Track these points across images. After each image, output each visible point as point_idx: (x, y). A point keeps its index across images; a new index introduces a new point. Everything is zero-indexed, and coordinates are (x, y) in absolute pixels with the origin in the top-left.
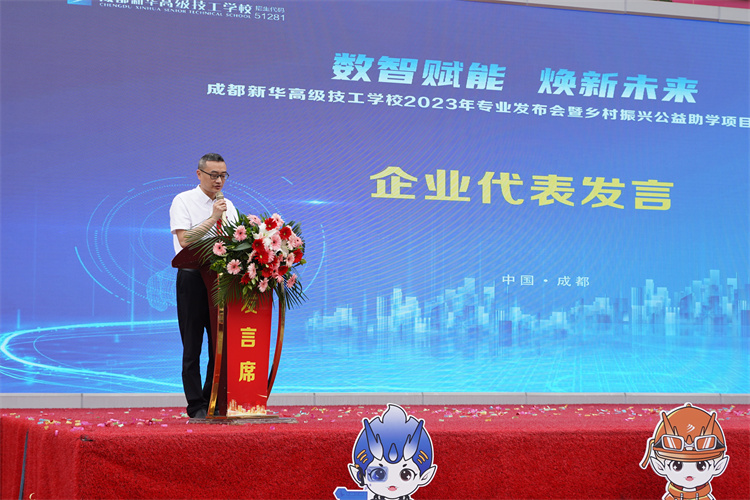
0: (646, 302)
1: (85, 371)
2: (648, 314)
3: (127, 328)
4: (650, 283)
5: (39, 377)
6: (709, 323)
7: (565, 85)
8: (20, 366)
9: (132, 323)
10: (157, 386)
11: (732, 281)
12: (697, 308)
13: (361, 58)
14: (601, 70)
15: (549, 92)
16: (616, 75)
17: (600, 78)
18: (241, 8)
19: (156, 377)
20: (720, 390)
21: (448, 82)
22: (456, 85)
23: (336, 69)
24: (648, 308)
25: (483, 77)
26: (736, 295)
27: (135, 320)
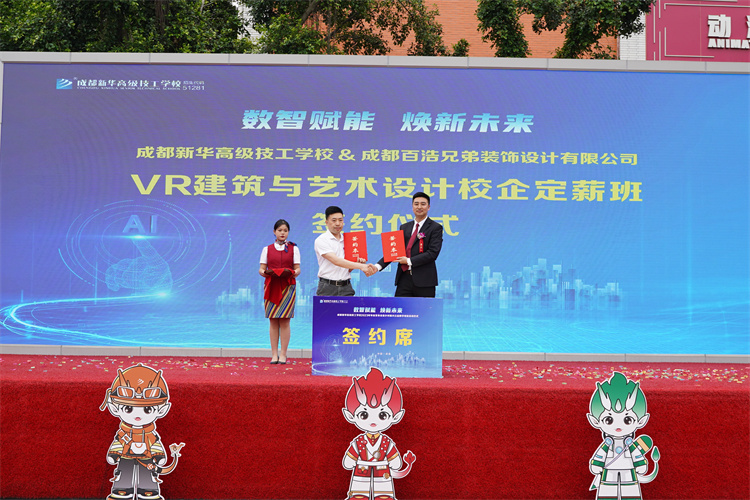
0: (483, 283)
1: (64, 330)
2: (485, 293)
3: (92, 302)
4: (487, 269)
5: (34, 334)
6: (536, 299)
7: (422, 123)
8: (23, 326)
9: (96, 299)
10: (112, 342)
11: (557, 267)
12: (527, 288)
13: (264, 112)
14: (452, 112)
15: (410, 129)
16: (465, 114)
17: (452, 118)
18: (173, 84)
19: (111, 335)
20: (545, 350)
21: (330, 126)
22: (336, 128)
23: (245, 121)
24: (485, 288)
25: (357, 121)
26: (561, 278)
27: (98, 297)
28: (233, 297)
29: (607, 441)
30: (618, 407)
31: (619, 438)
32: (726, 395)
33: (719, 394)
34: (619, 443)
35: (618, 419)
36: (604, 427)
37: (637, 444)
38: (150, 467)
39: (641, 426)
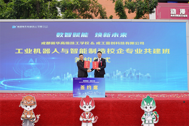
0: (116, 74)
3: (21, 80)
4: (117, 71)
5: (7, 88)
6: (129, 78)
7: (100, 35)
8: (4, 86)
9: (22, 79)
10: (26, 89)
11: (135, 70)
12: (127, 75)
13: (62, 33)
14: (107, 32)
15: (97, 37)
16: (110, 33)
17: (107, 34)
18: (40, 26)
19: (26, 88)
20: (132, 90)
21: (77, 36)
22: (79, 37)
23: (57, 35)
24: (117, 75)
25: (84, 35)
26: (135, 72)
27: (23, 78)
28: (55, 78)
29: (146, 113)
30: (148, 104)
31: (149, 112)
32: (175, 101)
33: (173, 101)
34: (149, 113)
37: (153, 114)
38: (32, 121)
39: (154, 109)
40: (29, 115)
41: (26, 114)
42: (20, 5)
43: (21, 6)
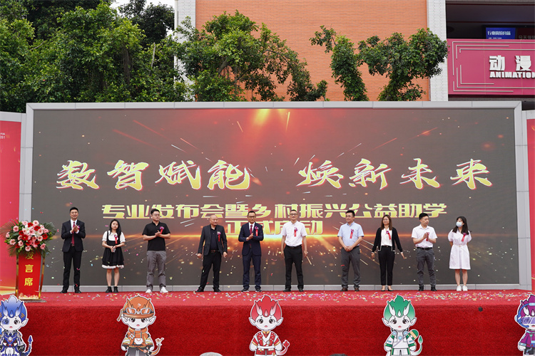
29: (393, 333)
30: (399, 314)
31: (400, 331)
32: (461, 307)
33: (457, 306)
34: (400, 334)
35: (400, 321)
36: (392, 326)
37: (410, 334)
38: (145, 351)
39: (412, 324)
40: (139, 339)
41: (132, 336)
42: (81, 61)
43: (83, 62)
